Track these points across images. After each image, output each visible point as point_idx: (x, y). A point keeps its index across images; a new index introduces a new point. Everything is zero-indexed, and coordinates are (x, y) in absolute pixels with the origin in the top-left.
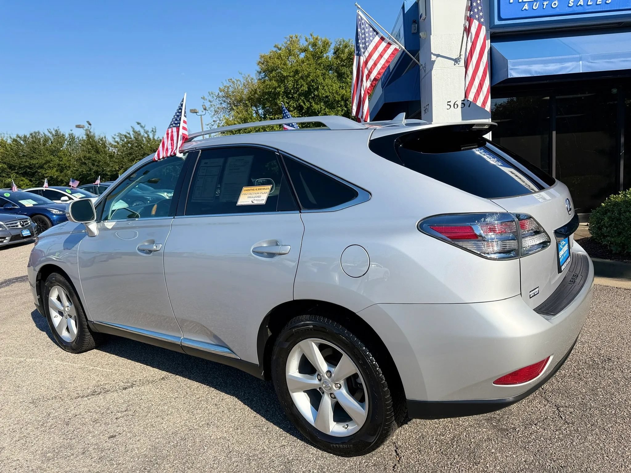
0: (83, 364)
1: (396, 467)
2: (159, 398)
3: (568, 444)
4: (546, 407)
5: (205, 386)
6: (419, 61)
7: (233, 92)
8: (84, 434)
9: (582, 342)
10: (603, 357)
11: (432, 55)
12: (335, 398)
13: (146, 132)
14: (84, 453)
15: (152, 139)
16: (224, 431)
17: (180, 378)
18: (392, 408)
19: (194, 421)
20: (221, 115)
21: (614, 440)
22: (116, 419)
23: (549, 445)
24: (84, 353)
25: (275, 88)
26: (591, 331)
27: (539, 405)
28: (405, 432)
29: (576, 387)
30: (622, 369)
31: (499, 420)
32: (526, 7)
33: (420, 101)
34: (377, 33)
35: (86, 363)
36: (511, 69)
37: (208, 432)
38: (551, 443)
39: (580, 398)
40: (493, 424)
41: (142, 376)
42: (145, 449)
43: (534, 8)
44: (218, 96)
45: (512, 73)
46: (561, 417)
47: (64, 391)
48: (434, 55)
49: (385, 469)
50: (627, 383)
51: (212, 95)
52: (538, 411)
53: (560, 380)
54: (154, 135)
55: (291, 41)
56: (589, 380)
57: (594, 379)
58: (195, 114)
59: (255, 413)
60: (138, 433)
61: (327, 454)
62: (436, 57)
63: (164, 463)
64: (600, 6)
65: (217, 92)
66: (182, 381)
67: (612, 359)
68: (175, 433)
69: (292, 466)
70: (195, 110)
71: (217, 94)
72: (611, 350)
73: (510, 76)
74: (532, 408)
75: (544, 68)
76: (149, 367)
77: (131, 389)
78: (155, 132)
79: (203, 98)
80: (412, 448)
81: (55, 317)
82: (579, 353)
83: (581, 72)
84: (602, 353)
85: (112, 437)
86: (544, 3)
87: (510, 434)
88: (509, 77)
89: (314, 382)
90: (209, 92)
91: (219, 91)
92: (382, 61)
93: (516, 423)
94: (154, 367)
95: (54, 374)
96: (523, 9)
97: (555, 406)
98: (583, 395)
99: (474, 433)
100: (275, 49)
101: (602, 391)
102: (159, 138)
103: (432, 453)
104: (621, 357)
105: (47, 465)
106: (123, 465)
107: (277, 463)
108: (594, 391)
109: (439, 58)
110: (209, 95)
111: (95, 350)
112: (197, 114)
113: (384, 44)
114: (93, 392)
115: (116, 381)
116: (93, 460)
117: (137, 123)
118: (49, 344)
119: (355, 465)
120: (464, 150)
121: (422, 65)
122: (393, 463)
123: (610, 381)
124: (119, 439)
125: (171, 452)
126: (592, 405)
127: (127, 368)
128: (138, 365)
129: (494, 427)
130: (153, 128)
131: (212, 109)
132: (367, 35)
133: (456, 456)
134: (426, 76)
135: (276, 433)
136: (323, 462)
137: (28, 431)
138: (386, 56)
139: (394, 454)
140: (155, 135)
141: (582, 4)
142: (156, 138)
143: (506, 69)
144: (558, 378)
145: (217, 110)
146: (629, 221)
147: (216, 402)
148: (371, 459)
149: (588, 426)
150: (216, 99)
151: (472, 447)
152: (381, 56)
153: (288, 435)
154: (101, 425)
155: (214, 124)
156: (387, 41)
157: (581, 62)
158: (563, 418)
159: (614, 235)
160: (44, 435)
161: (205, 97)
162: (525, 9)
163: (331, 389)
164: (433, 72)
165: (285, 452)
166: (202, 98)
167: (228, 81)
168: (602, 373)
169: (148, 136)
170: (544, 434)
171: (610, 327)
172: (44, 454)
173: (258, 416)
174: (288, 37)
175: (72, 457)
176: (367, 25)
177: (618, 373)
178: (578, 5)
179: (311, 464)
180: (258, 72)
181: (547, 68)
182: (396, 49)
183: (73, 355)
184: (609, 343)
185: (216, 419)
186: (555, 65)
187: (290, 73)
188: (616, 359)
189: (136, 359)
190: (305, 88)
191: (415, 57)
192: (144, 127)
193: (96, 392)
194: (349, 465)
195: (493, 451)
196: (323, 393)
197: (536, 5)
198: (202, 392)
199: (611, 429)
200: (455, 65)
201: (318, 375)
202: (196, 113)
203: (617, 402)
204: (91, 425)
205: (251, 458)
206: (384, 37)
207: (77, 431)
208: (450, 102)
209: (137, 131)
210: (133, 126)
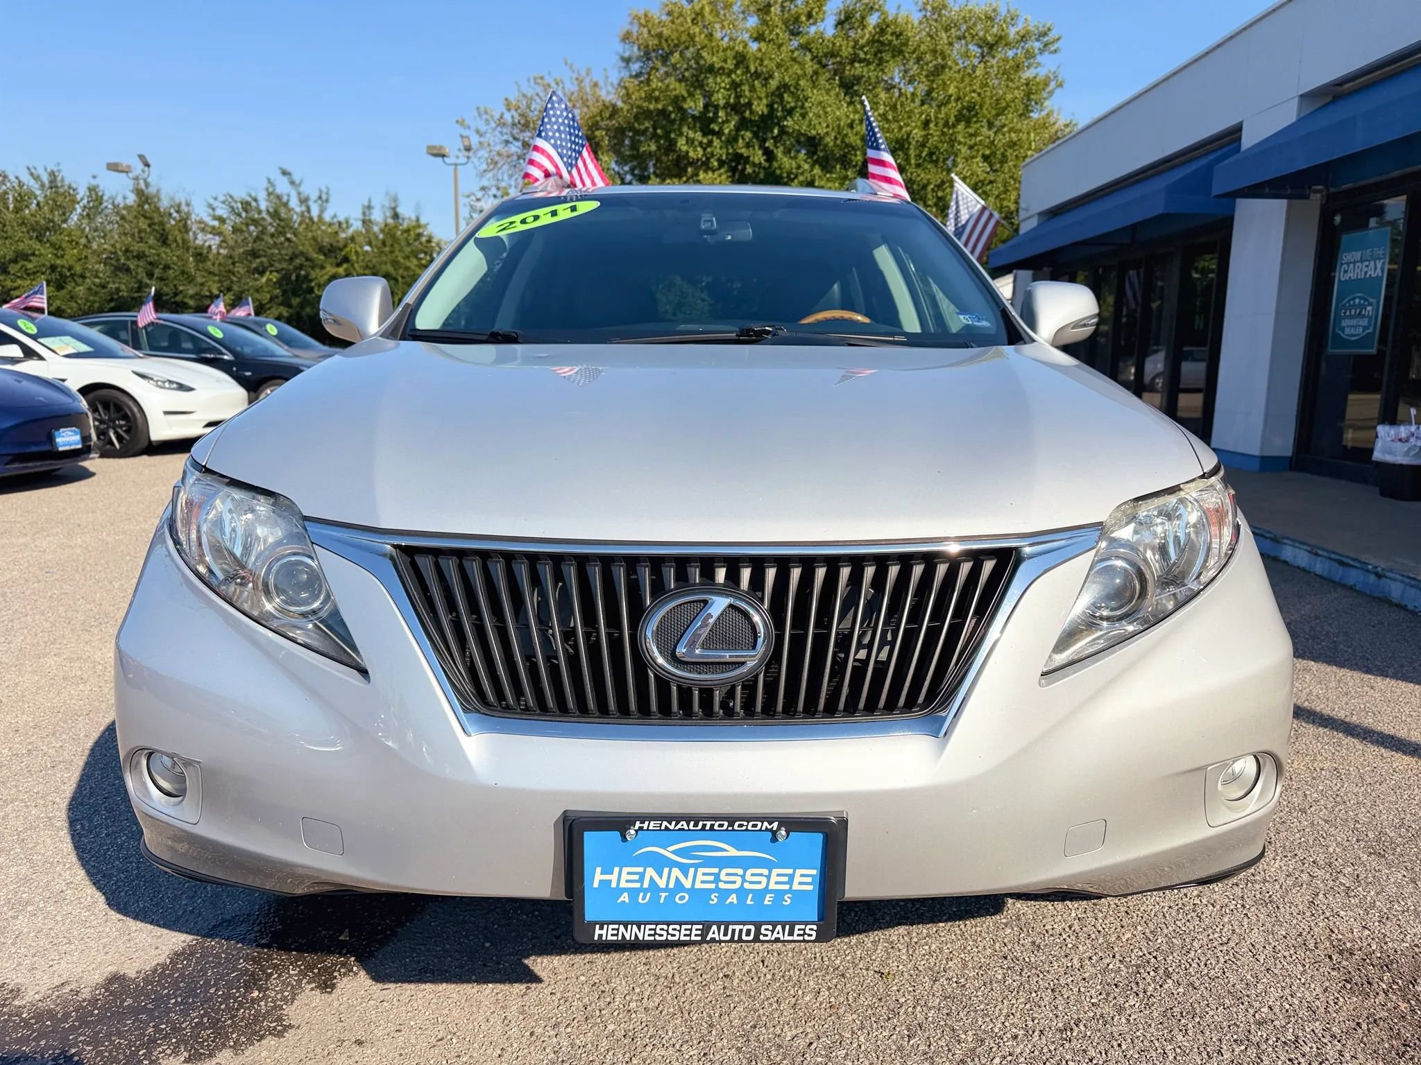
13: (304, 201)
15: (316, 219)
20: (503, 173)
25: (677, 101)
44: (501, 123)
51: (485, 117)
54: (322, 210)
58: (440, 159)
65: (498, 109)
70: (441, 147)
71: (498, 116)
78: (327, 201)
79: (461, 123)
90: (478, 108)
91: (503, 109)
102: (335, 216)
110: (476, 114)
112: (446, 159)
117: (279, 172)
130: (321, 191)
131: (483, 153)
140: (325, 209)
142: (327, 217)
145: (497, 158)
150: (496, 127)
155: (483, 196)
161: (467, 122)
166: (457, 122)
167: (532, 81)
169: (309, 211)
180: (622, 58)
190: (760, 107)
192: (300, 185)
202: (443, 156)
209: (279, 191)
210: (269, 180)
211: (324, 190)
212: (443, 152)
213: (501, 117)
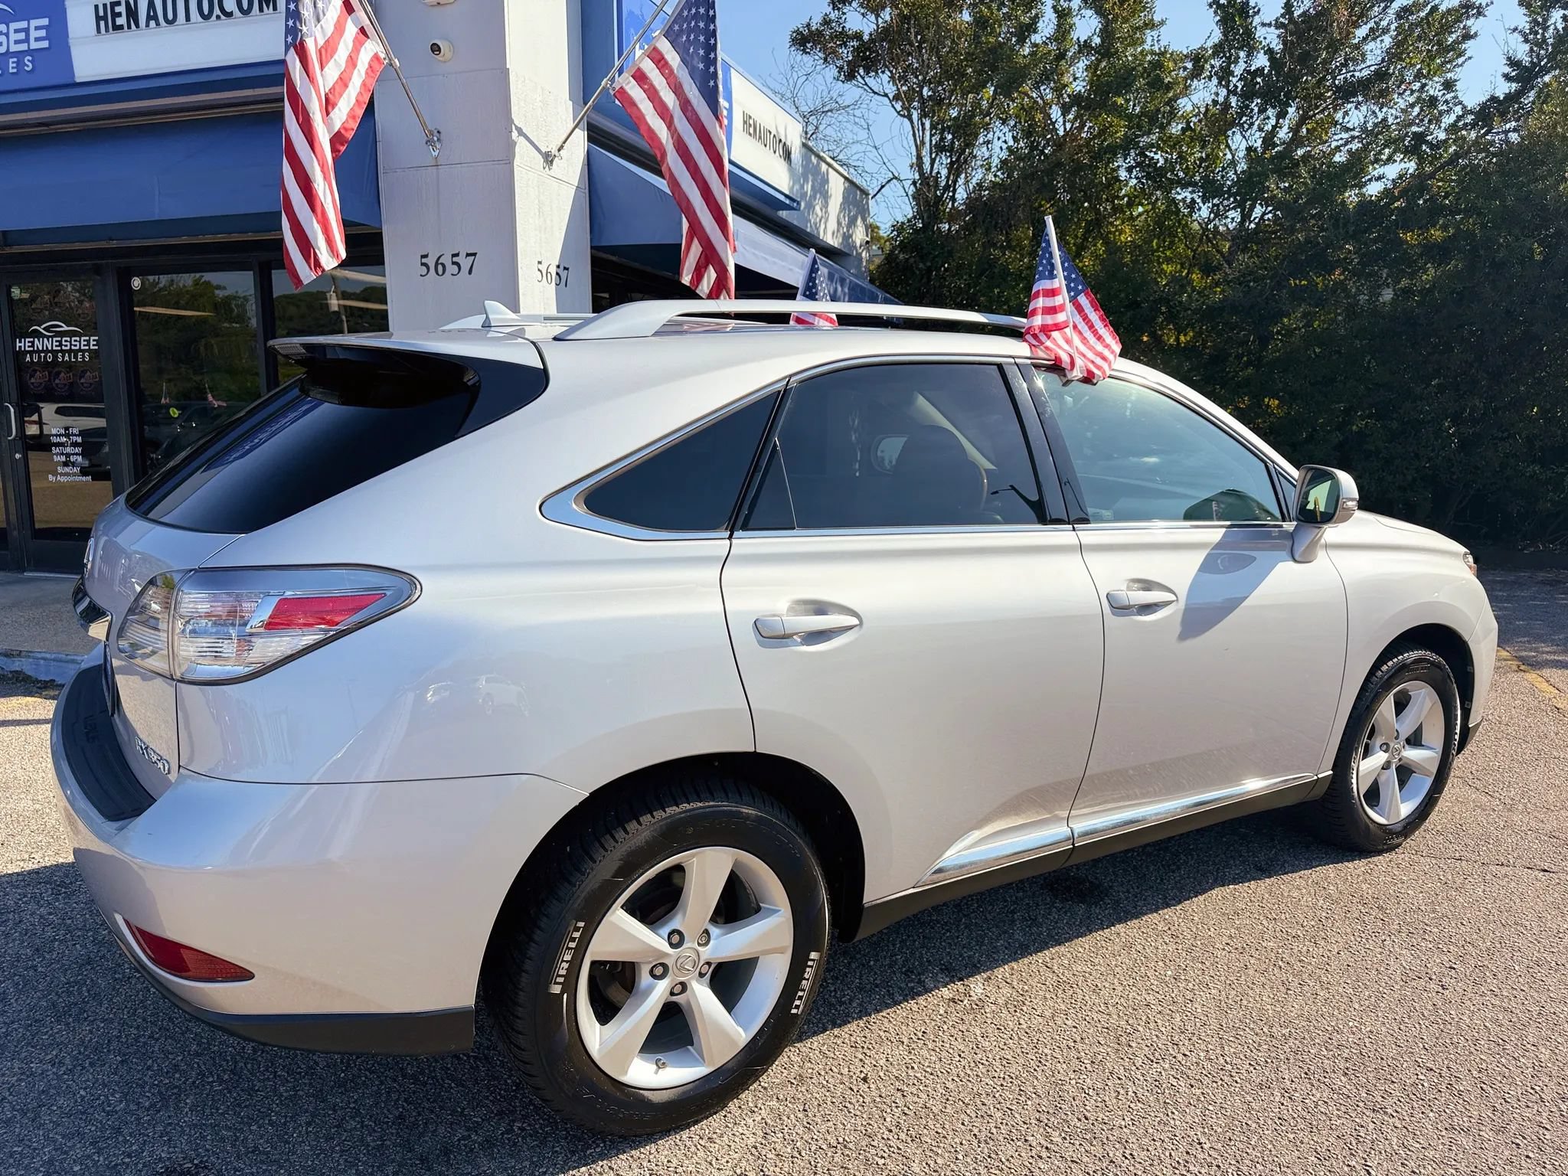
11: (513, 127)
48: (515, 126)
62: (517, 133)
92: (357, 81)
109: (522, 138)
113: (352, 28)
138: (361, 68)
152: (352, 60)
156: (359, 20)
164: (516, 172)
182: (376, 57)
200: (542, 165)
208: (541, 263)
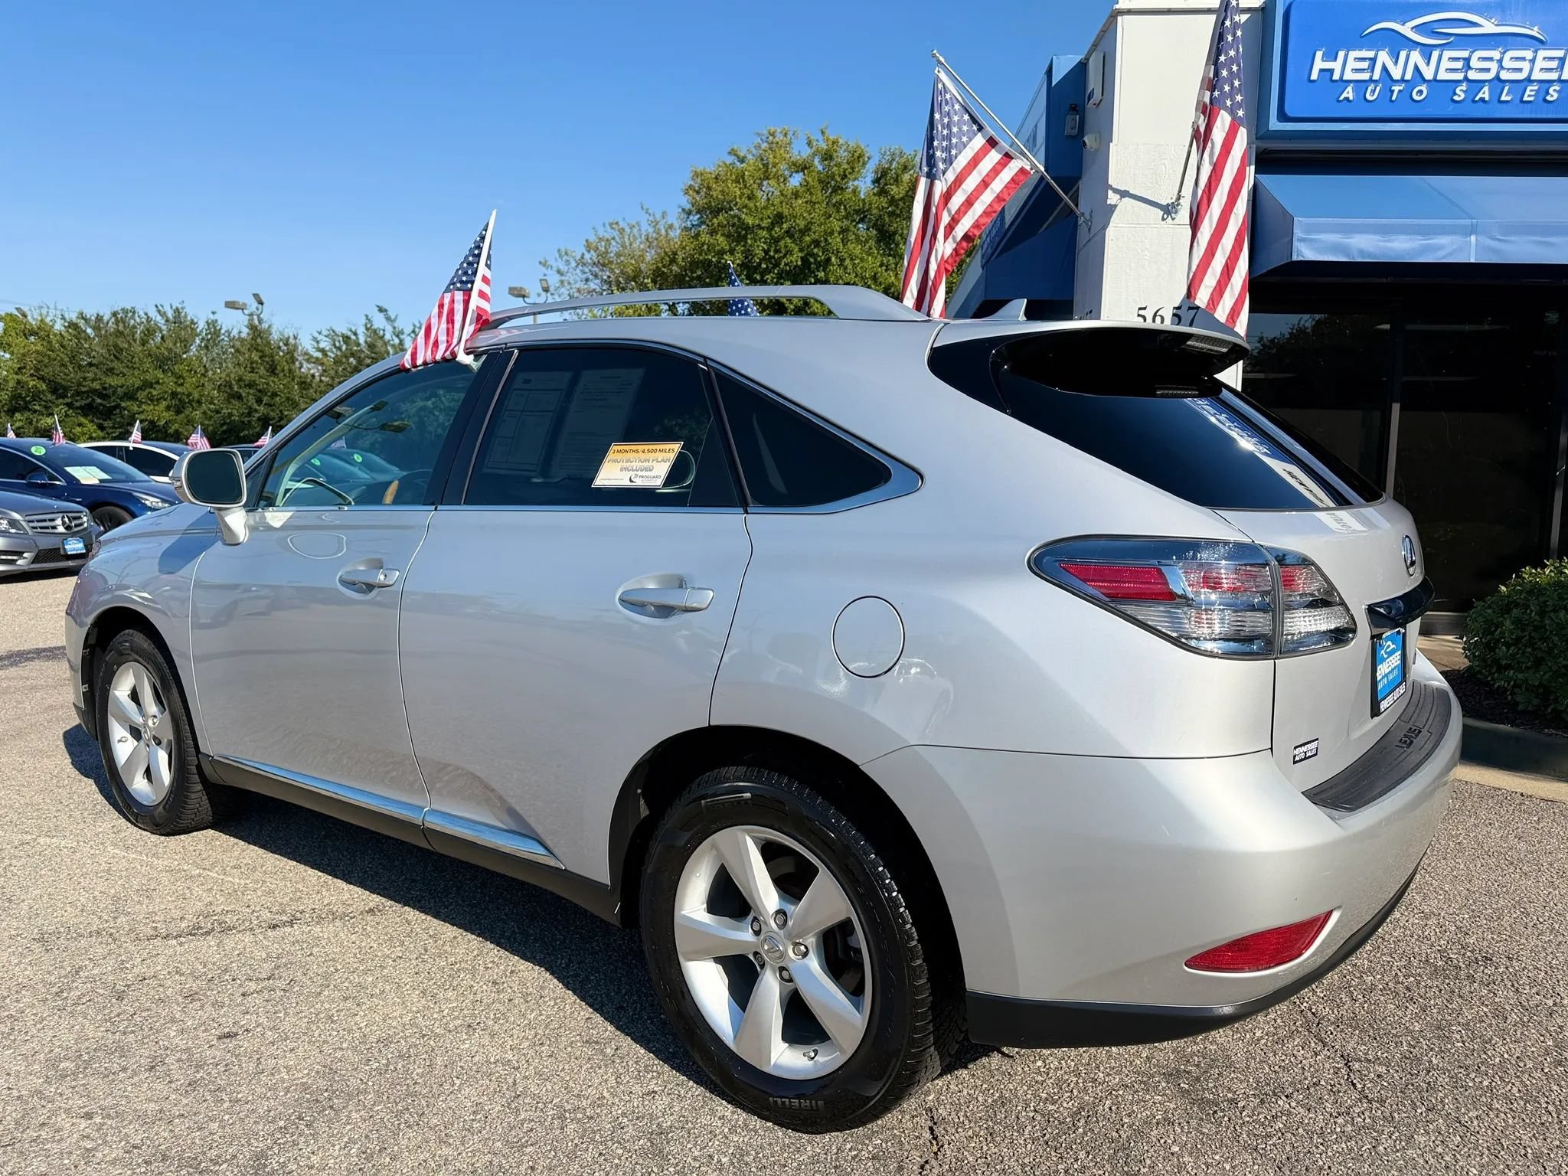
0: (176, 860)
1: (927, 1167)
2: (355, 954)
3: (1363, 1149)
4: (1319, 1057)
5: (474, 937)
6: (1077, 205)
7: (618, 255)
8: (158, 1024)
9: (1423, 912)
10: (1471, 952)
11: (1110, 192)
12: (791, 980)
13: (398, 334)
14: (153, 1067)
16: (508, 1047)
17: (411, 913)
18: (930, 1013)
19: (435, 1016)
21: (1480, 1148)
22: (243, 995)
23: (1317, 1147)
24: (182, 837)
26: (1447, 889)
27: (1302, 1052)
28: (960, 1086)
29: (1397, 1018)
30: (1516, 985)
31: (1198, 1079)
32: (1349, 93)
33: (1072, 302)
34: (980, 128)
35: (183, 859)
36: (1301, 240)
37: (467, 1046)
38: (1322, 1144)
39: (1405, 1044)
40: (1182, 1085)
41: (319, 900)
42: (306, 1072)
43: (1369, 97)
44: (581, 262)
45: (1303, 250)
46: (1354, 1085)
47: (122, 919)
48: (1116, 191)
49: (900, 1168)
50: (1525, 1019)
51: (565, 258)
52: (1297, 1064)
53: (1359, 997)
55: (772, 143)
56: (1432, 1002)
57: (1445, 1001)
58: (521, 299)
59: (590, 1010)
60: (294, 1033)
61: (758, 1122)
62: (1118, 196)
63: (350, 1107)
64: (1529, 105)
66: (417, 920)
67: (1494, 959)
68: (386, 1041)
69: (668, 1143)
70: (521, 288)
71: (578, 257)
72: (1493, 938)
73: (1298, 256)
74: (1284, 1057)
75: (1382, 244)
76: (339, 881)
77: (288, 929)
79: (544, 264)
80: (972, 1125)
81: (119, 741)
82: (1412, 937)
83: (1473, 261)
84: (1472, 942)
85: (228, 1036)
86: (1393, 88)
87: (1222, 1114)
88: (1295, 258)
89: (742, 936)
90: (559, 251)
91: (584, 250)
92: (987, 198)
93: (1241, 1088)
94: (350, 883)
95: (101, 877)
96: (1341, 98)
97: (1342, 1056)
98: (1413, 1038)
99: (1132, 1104)
100: (730, 160)
101: (1463, 1032)
103: (1022, 1142)
104: (1518, 956)
105: (57, 1088)
106: (247, 1103)
107: (630, 1131)
108: (1441, 1030)
109: (1126, 199)
110: (558, 256)
111: (211, 832)
112: (526, 299)
113: (994, 156)
114: (194, 929)
115: (253, 907)
116: (173, 1085)
117: (377, 309)
118: (99, 807)
119: (826, 1154)
120: (1162, 396)
121: (1083, 214)
122: (921, 1157)
123: (1485, 1009)
124: (245, 1043)
125: (370, 1083)
126: (1435, 1061)
127: (284, 879)
128: (313, 875)
129: (1185, 1093)
130: (414, 326)
131: (563, 290)
132: (955, 130)
133: (1082, 1155)
134: (1092, 241)
135: (636, 1063)
136: (746, 1139)
137: (22, 1005)
138: (998, 185)
139: (927, 1135)
141: (1487, 99)
143: (1287, 239)
144: (1355, 993)
145: (575, 294)
146: (1563, 632)
147: (495, 977)
148: (867, 1142)
149: (1419, 1111)
150: (576, 266)
151: (1124, 1136)
152: (985, 184)
153: (666, 1068)
154: (202, 1006)
156: (1003, 148)
157: (1473, 238)
158: (1359, 1086)
159: (1524, 666)
160: (60, 1017)
161: (549, 262)
162: (1347, 99)
163: (783, 955)
164: (1110, 233)
165: (654, 1107)
166: (540, 263)
167: (608, 228)
168: (1465, 991)
169: (402, 343)
170: (1306, 1121)
171: (1496, 884)
172: (52, 1063)
173: (598, 1018)
174: (765, 132)
175: (122, 1075)
176: (957, 107)
177: (1505, 993)
178: (1477, 99)
179: (717, 1143)
180: (683, 210)
181: (1389, 245)
182: (1022, 170)
183: (154, 838)
184: (1490, 921)
185: (492, 1016)
186: (1410, 239)
187: (762, 219)
188: (1504, 960)
189: (309, 861)
190: (796, 259)
191: (1070, 194)
192: (395, 320)
193: (201, 928)
194: (810, 1153)
195: (1175, 1149)
196: (762, 966)
197: (1373, 91)
198: (464, 951)
199: (1475, 1123)
200: (1163, 219)
201: (755, 919)
202: (524, 296)
203: (1497, 1060)
204: (178, 1005)
205: (567, 1115)
206: (997, 138)
207: (143, 1014)
208: (1145, 309)
209: (375, 326)
210: (367, 316)
211: (418, 325)
212: (523, 293)
213: (582, 258)
